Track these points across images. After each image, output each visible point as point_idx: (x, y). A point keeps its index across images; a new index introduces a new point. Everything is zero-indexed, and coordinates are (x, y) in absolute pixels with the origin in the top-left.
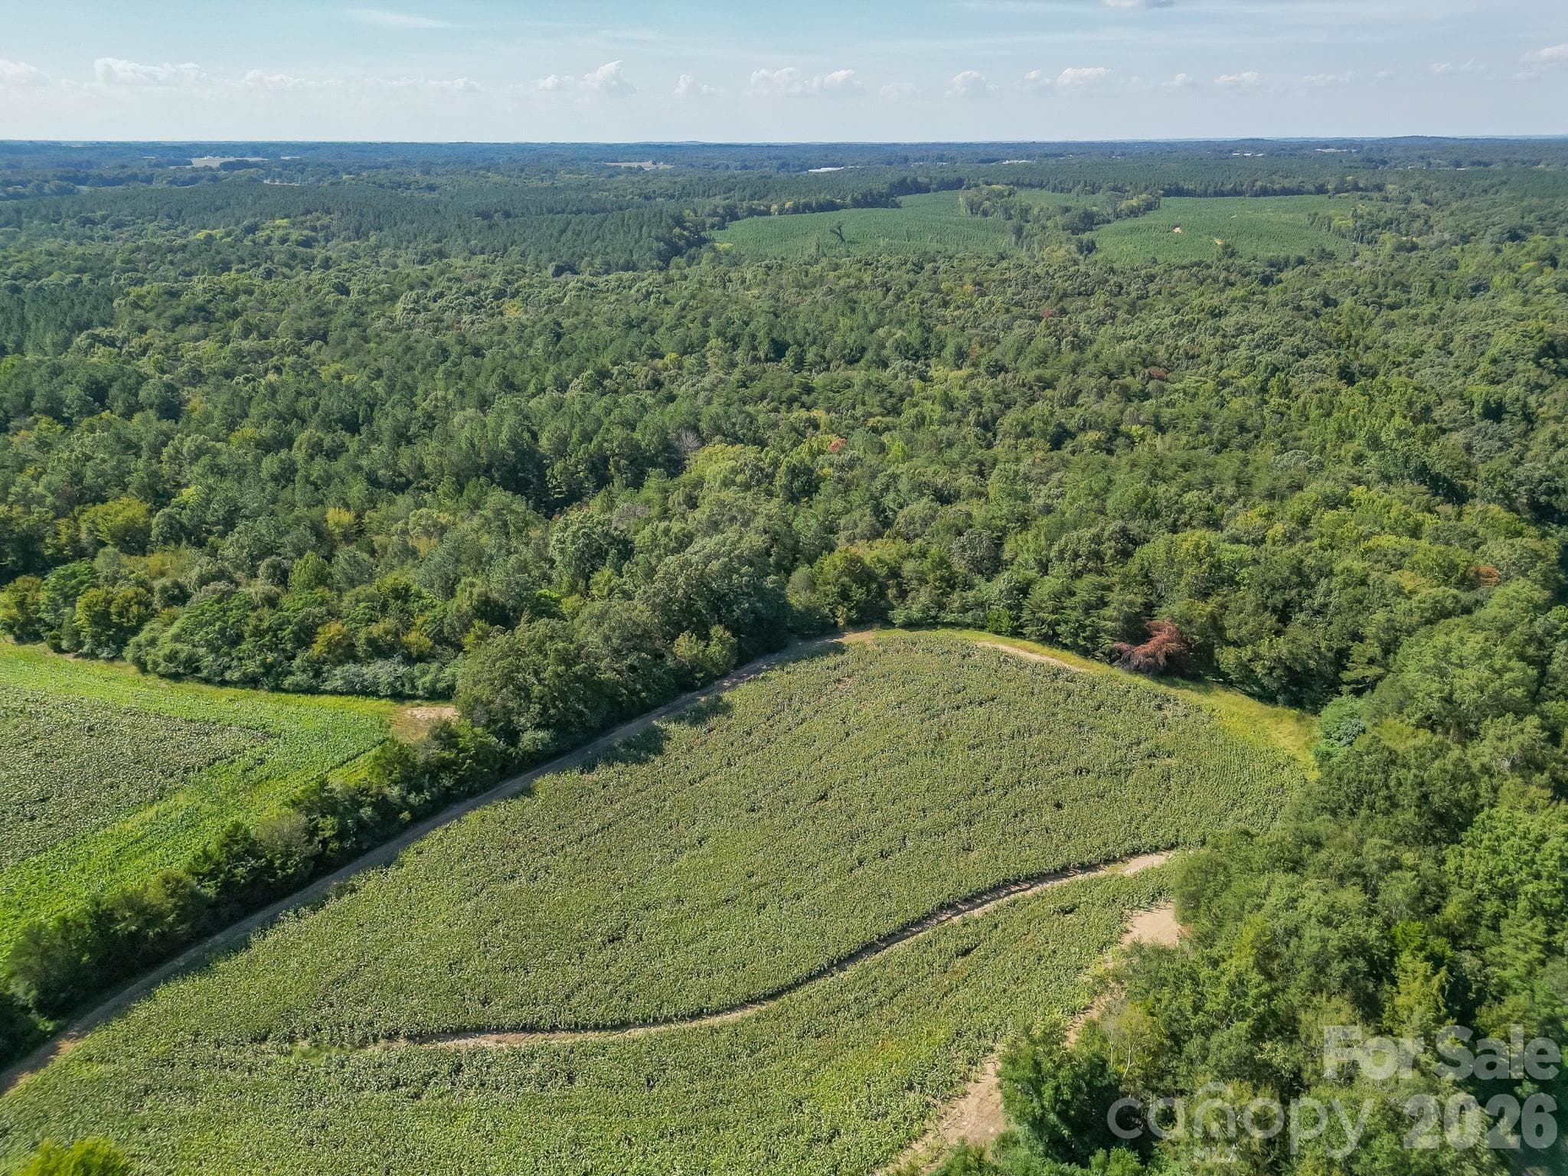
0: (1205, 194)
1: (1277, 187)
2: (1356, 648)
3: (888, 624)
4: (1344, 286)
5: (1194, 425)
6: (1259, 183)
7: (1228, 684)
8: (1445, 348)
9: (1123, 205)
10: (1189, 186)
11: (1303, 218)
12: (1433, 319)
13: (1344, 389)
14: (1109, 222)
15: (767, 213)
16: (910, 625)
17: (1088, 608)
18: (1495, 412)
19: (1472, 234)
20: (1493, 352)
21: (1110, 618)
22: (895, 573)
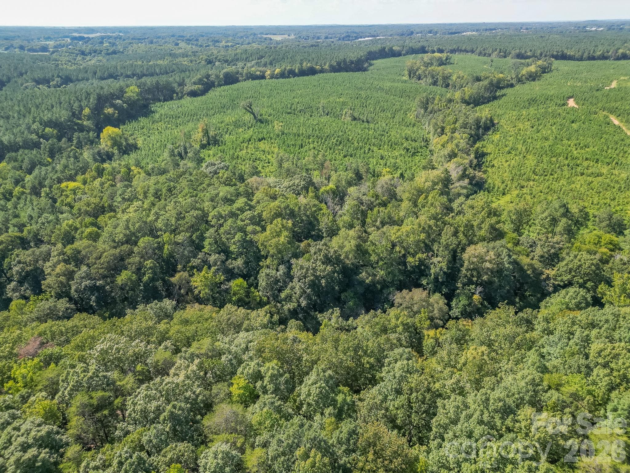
0: (581, 59)
6: (621, 51)
9: (524, 71)
10: (569, 53)
14: (512, 86)
15: (263, 77)
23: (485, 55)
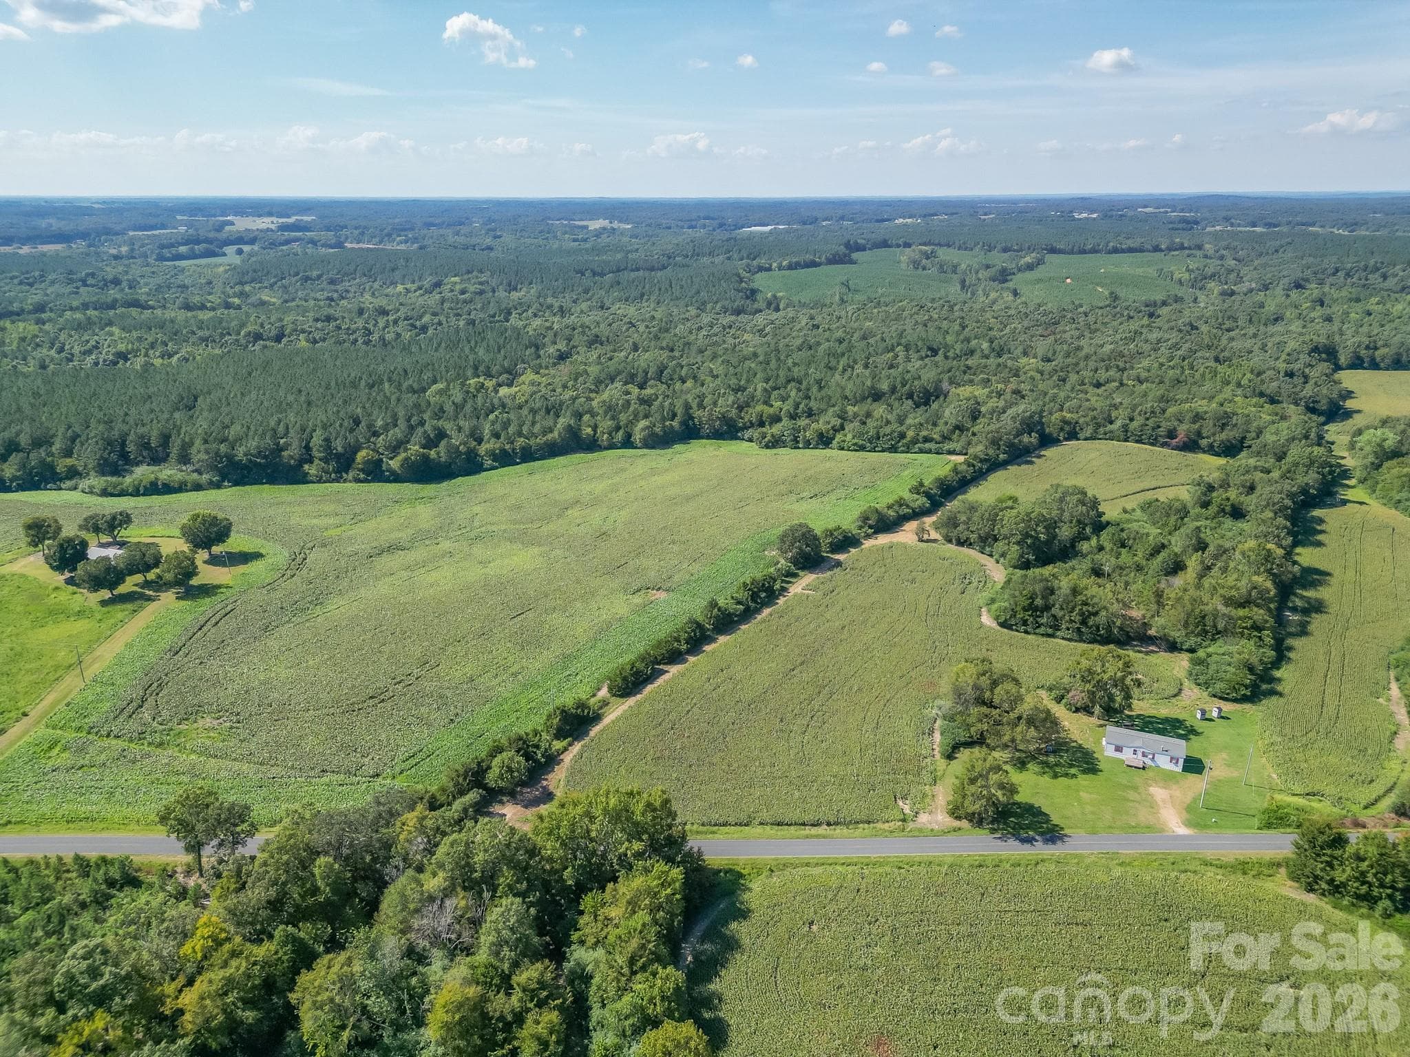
0: (1072, 252)
1: (1124, 247)
2: (1248, 435)
3: (1078, 439)
4: (1199, 318)
5: (1157, 380)
6: (1110, 243)
7: (1204, 452)
8: (1263, 348)
9: (1022, 262)
10: (1060, 246)
11: (1152, 271)
12: (1255, 336)
13: (1219, 367)
14: (1014, 274)
15: (769, 269)
16: (1086, 439)
17: (1153, 429)
18: (1290, 374)
19: (1270, 283)
20: (1287, 350)
21: (1162, 431)
22: (1077, 423)
23: (966, 249)
